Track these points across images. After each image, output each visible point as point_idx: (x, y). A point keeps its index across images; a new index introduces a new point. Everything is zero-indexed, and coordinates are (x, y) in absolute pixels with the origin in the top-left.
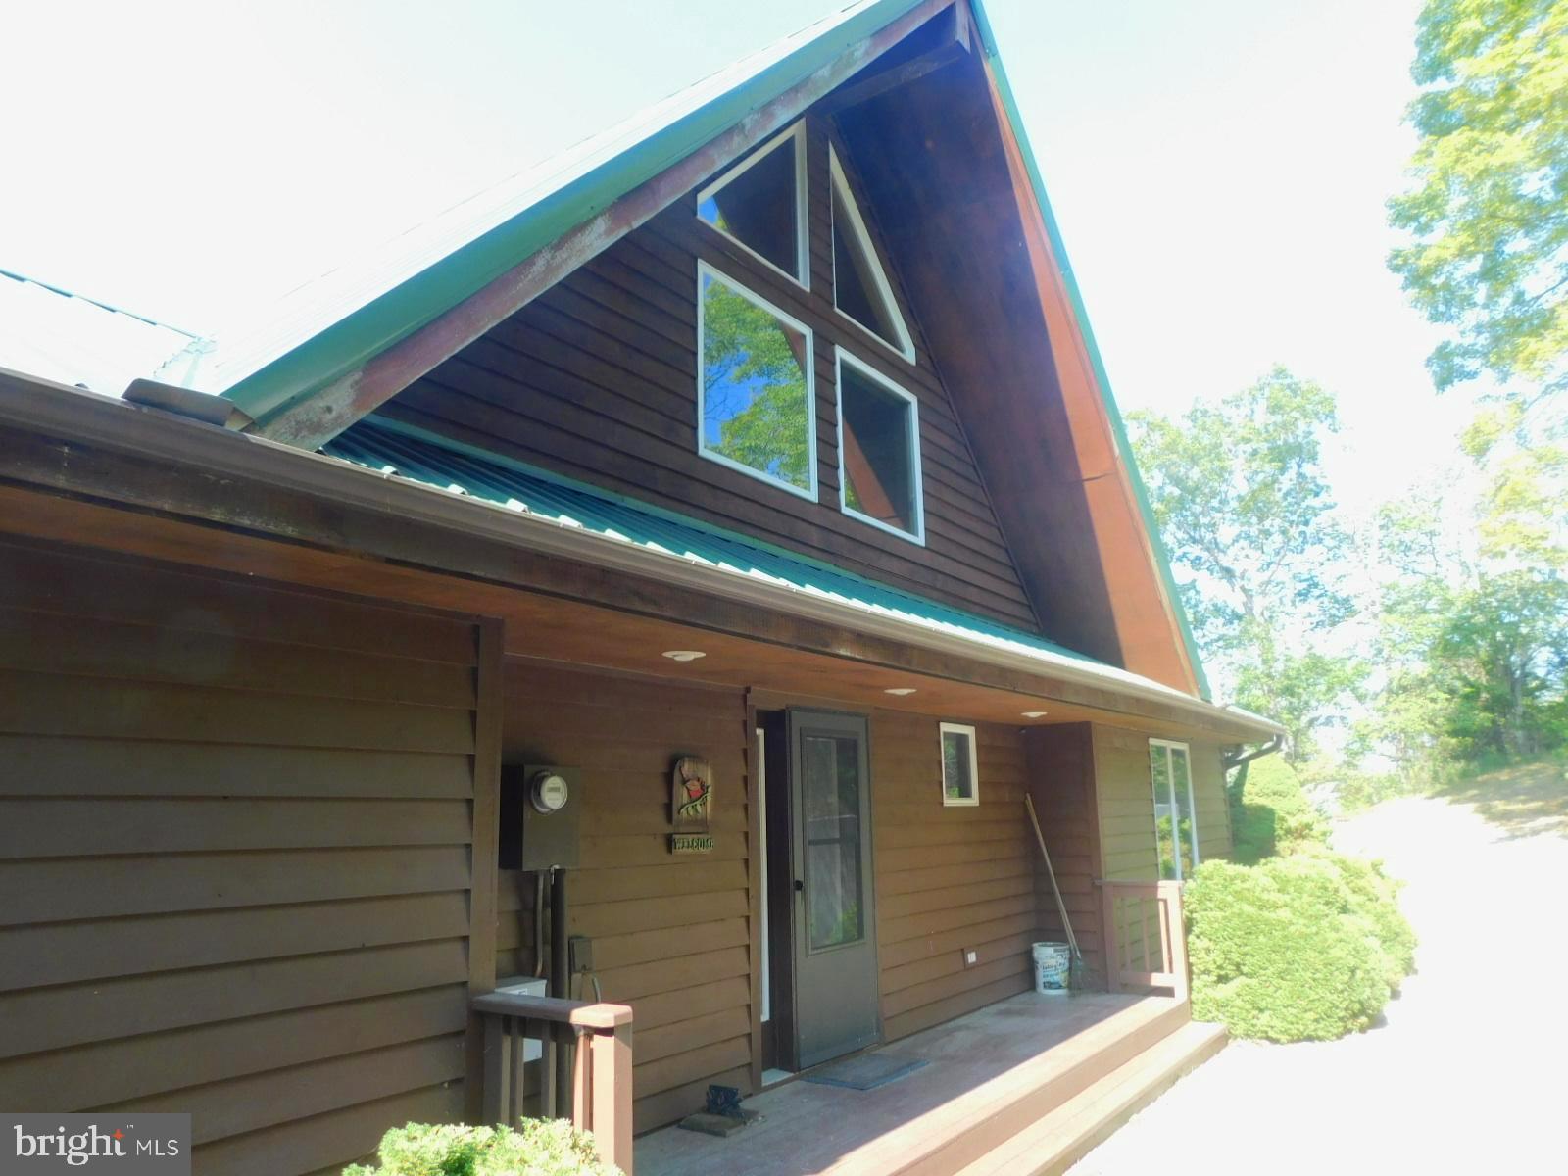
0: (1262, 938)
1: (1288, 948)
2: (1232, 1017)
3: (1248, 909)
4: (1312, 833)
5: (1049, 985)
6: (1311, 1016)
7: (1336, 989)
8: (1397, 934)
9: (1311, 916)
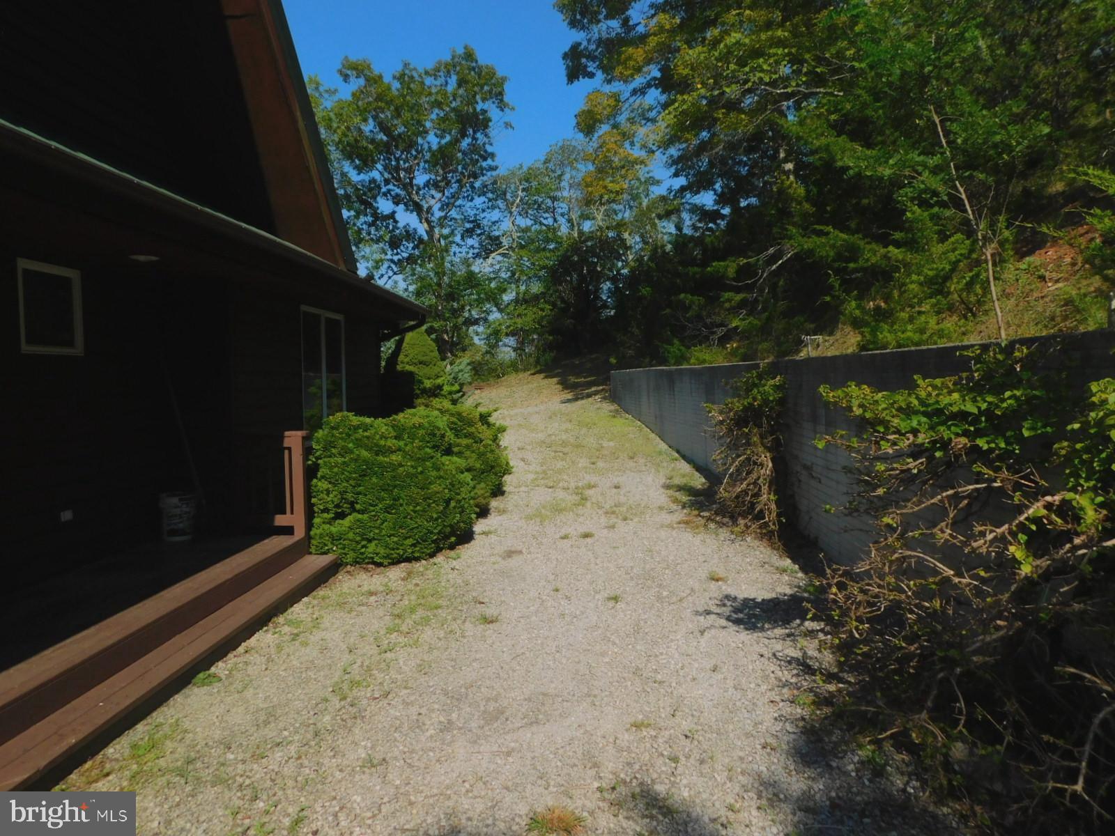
0: (374, 480)
1: (395, 486)
2: (344, 549)
3: (365, 454)
4: (443, 392)
5: (174, 532)
6: (409, 542)
7: (432, 517)
8: (492, 467)
9: (419, 458)
